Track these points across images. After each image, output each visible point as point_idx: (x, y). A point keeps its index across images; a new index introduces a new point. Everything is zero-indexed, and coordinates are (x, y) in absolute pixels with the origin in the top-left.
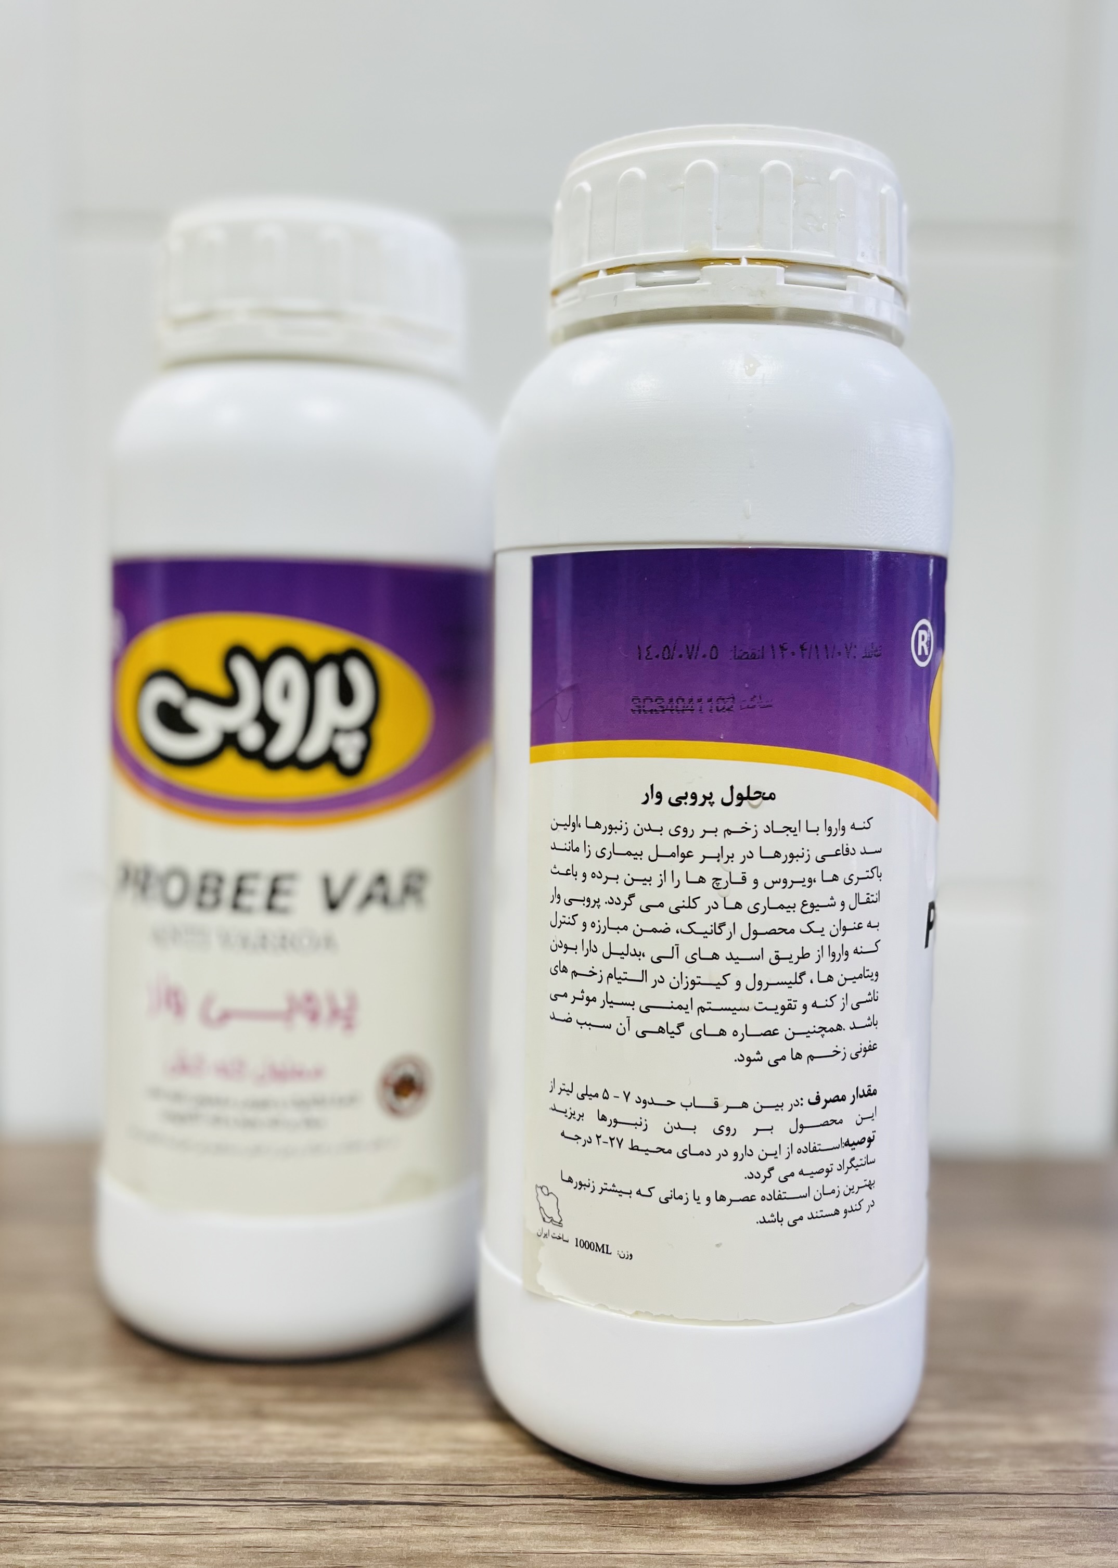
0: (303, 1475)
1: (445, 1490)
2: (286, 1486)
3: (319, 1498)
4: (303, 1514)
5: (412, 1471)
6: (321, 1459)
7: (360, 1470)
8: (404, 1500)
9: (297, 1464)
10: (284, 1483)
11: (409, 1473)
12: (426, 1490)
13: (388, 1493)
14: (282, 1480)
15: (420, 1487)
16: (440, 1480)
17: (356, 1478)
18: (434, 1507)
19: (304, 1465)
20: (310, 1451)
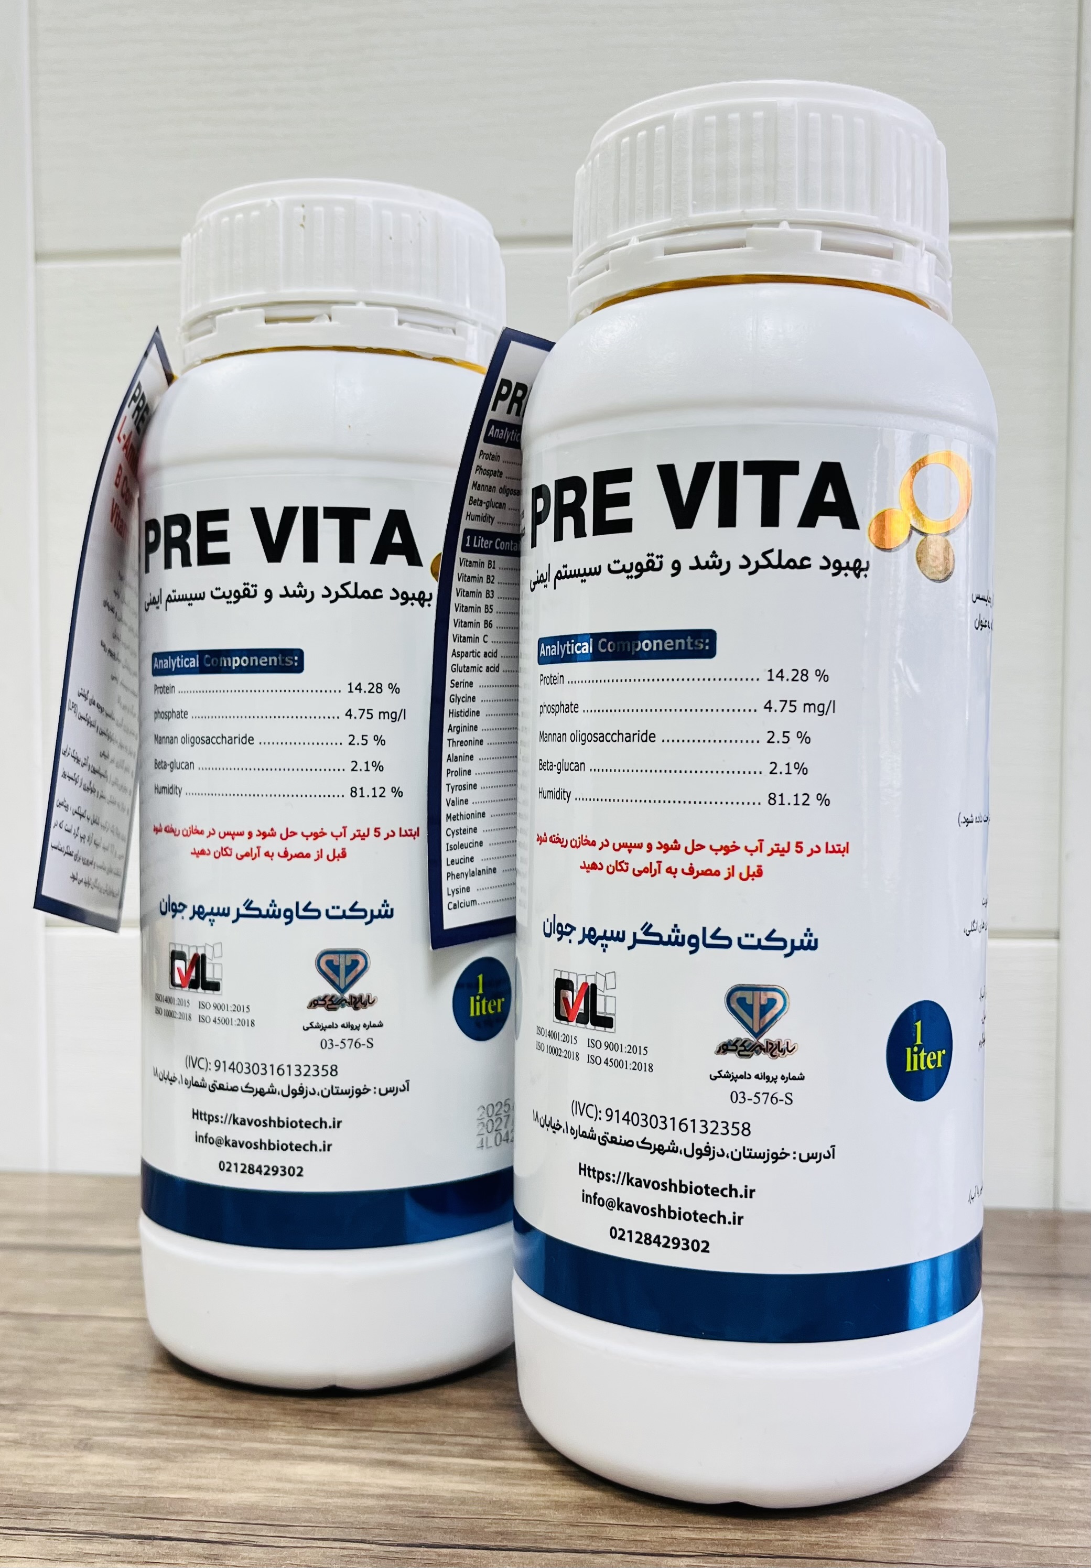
0: (98, 1506)
1: (242, 1529)
2: (76, 1517)
3: (105, 1530)
4: (80, 1545)
5: (216, 1507)
6: (126, 1492)
7: (162, 1505)
8: (194, 1537)
9: (99, 1496)
10: (76, 1514)
11: (212, 1509)
12: (221, 1528)
13: (180, 1529)
14: (75, 1511)
15: (217, 1524)
16: (242, 1518)
17: (154, 1513)
18: (221, 1545)
19: (104, 1497)
20: (121, 1484)
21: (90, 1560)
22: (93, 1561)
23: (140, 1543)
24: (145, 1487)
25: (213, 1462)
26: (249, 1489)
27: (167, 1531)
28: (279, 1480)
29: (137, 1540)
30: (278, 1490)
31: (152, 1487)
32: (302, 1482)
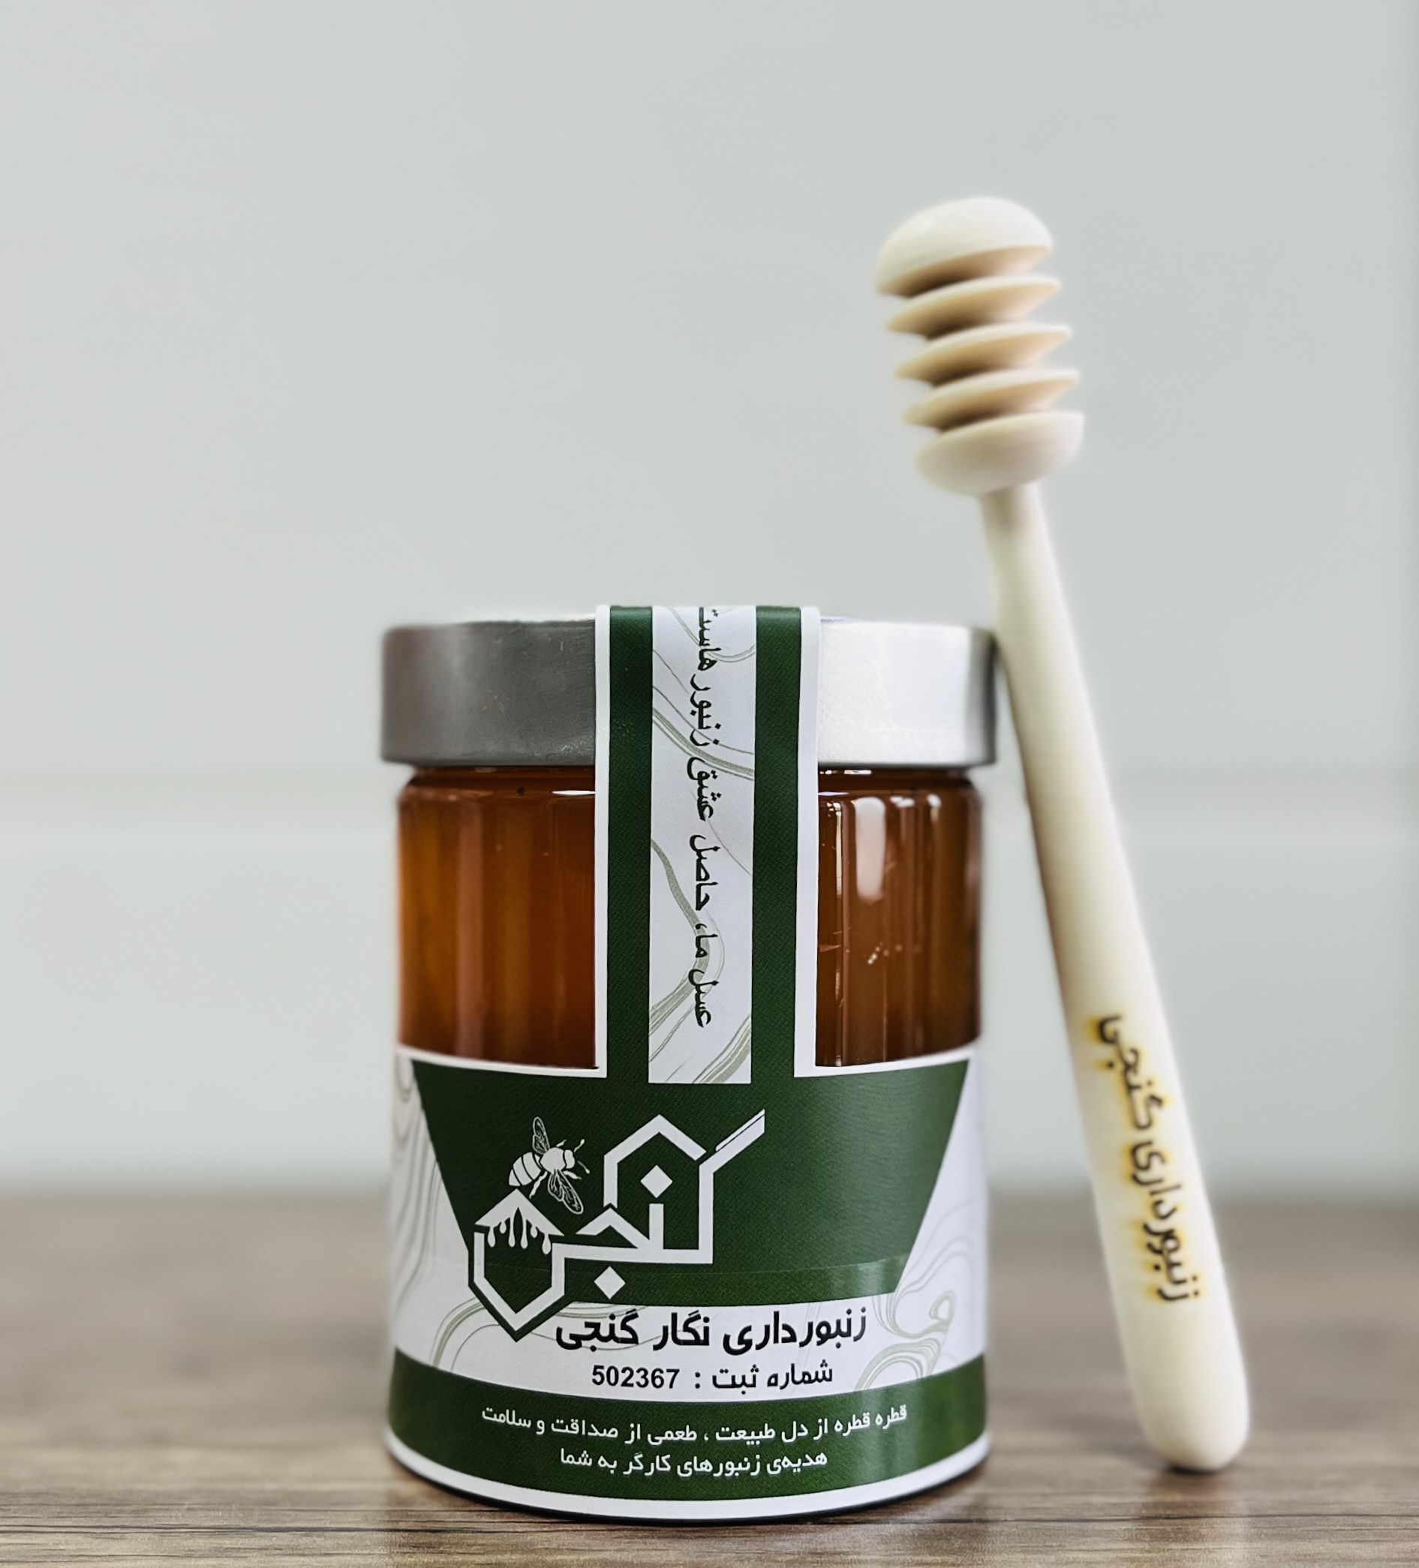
21: (238, 1555)
22: (244, 1555)
23: (305, 1536)
27: (338, 1523)
29: (298, 1533)
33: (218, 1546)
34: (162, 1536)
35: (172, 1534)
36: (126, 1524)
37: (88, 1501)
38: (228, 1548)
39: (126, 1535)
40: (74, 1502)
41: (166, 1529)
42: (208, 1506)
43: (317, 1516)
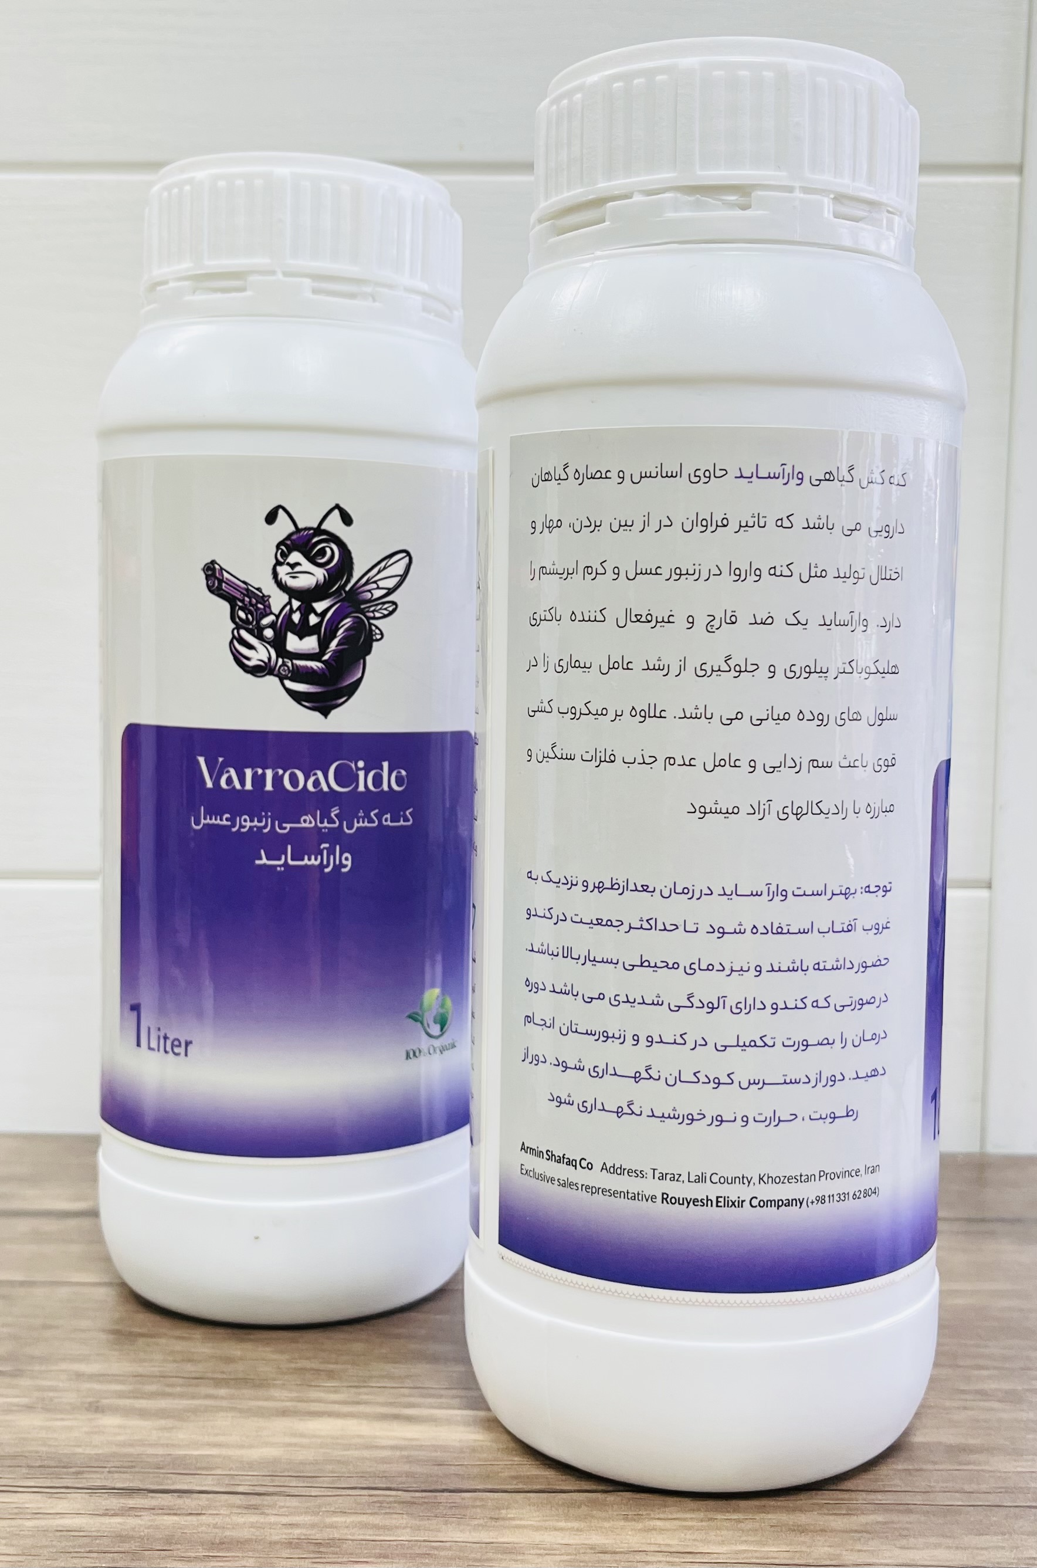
23: (179, 1496)
24: (167, 1445)
25: (223, 1421)
26: (267, 1444)
27: (201, 1485)
28: (294, 1435)
29: (175, 1494)
30: (295, 1445)
31: (173, 1445)
32: (314, 1436)
33: (124, 1505)
34: (90, 1496)
35: (97, 1495)
36: (69, 1485)
37: (46, 1463)
38: (130, 1508)
39: (68, 1495)
40: (37, 1465)
41: (93, 1490)
42: (120, 1469)
43: (189, 1478)
